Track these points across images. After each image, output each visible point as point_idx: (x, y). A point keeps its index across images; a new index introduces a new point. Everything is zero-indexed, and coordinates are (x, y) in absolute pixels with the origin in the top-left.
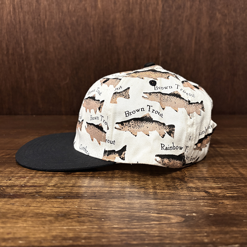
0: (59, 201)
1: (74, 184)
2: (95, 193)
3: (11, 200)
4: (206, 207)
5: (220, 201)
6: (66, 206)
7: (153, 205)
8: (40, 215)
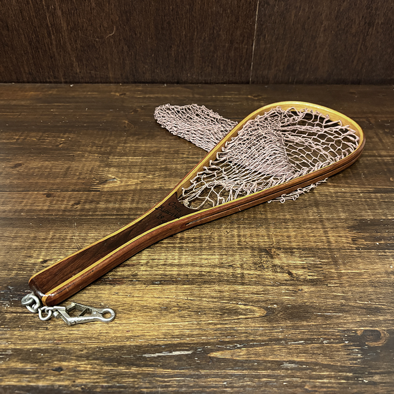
0: (157, 288)
1: (165, 262)
2: (187, 275)
3: (114, 288)
4: (286, 296)
5: (300, 287)
6: (165, 295)
7: (241, 293)
8: (146, 309)
